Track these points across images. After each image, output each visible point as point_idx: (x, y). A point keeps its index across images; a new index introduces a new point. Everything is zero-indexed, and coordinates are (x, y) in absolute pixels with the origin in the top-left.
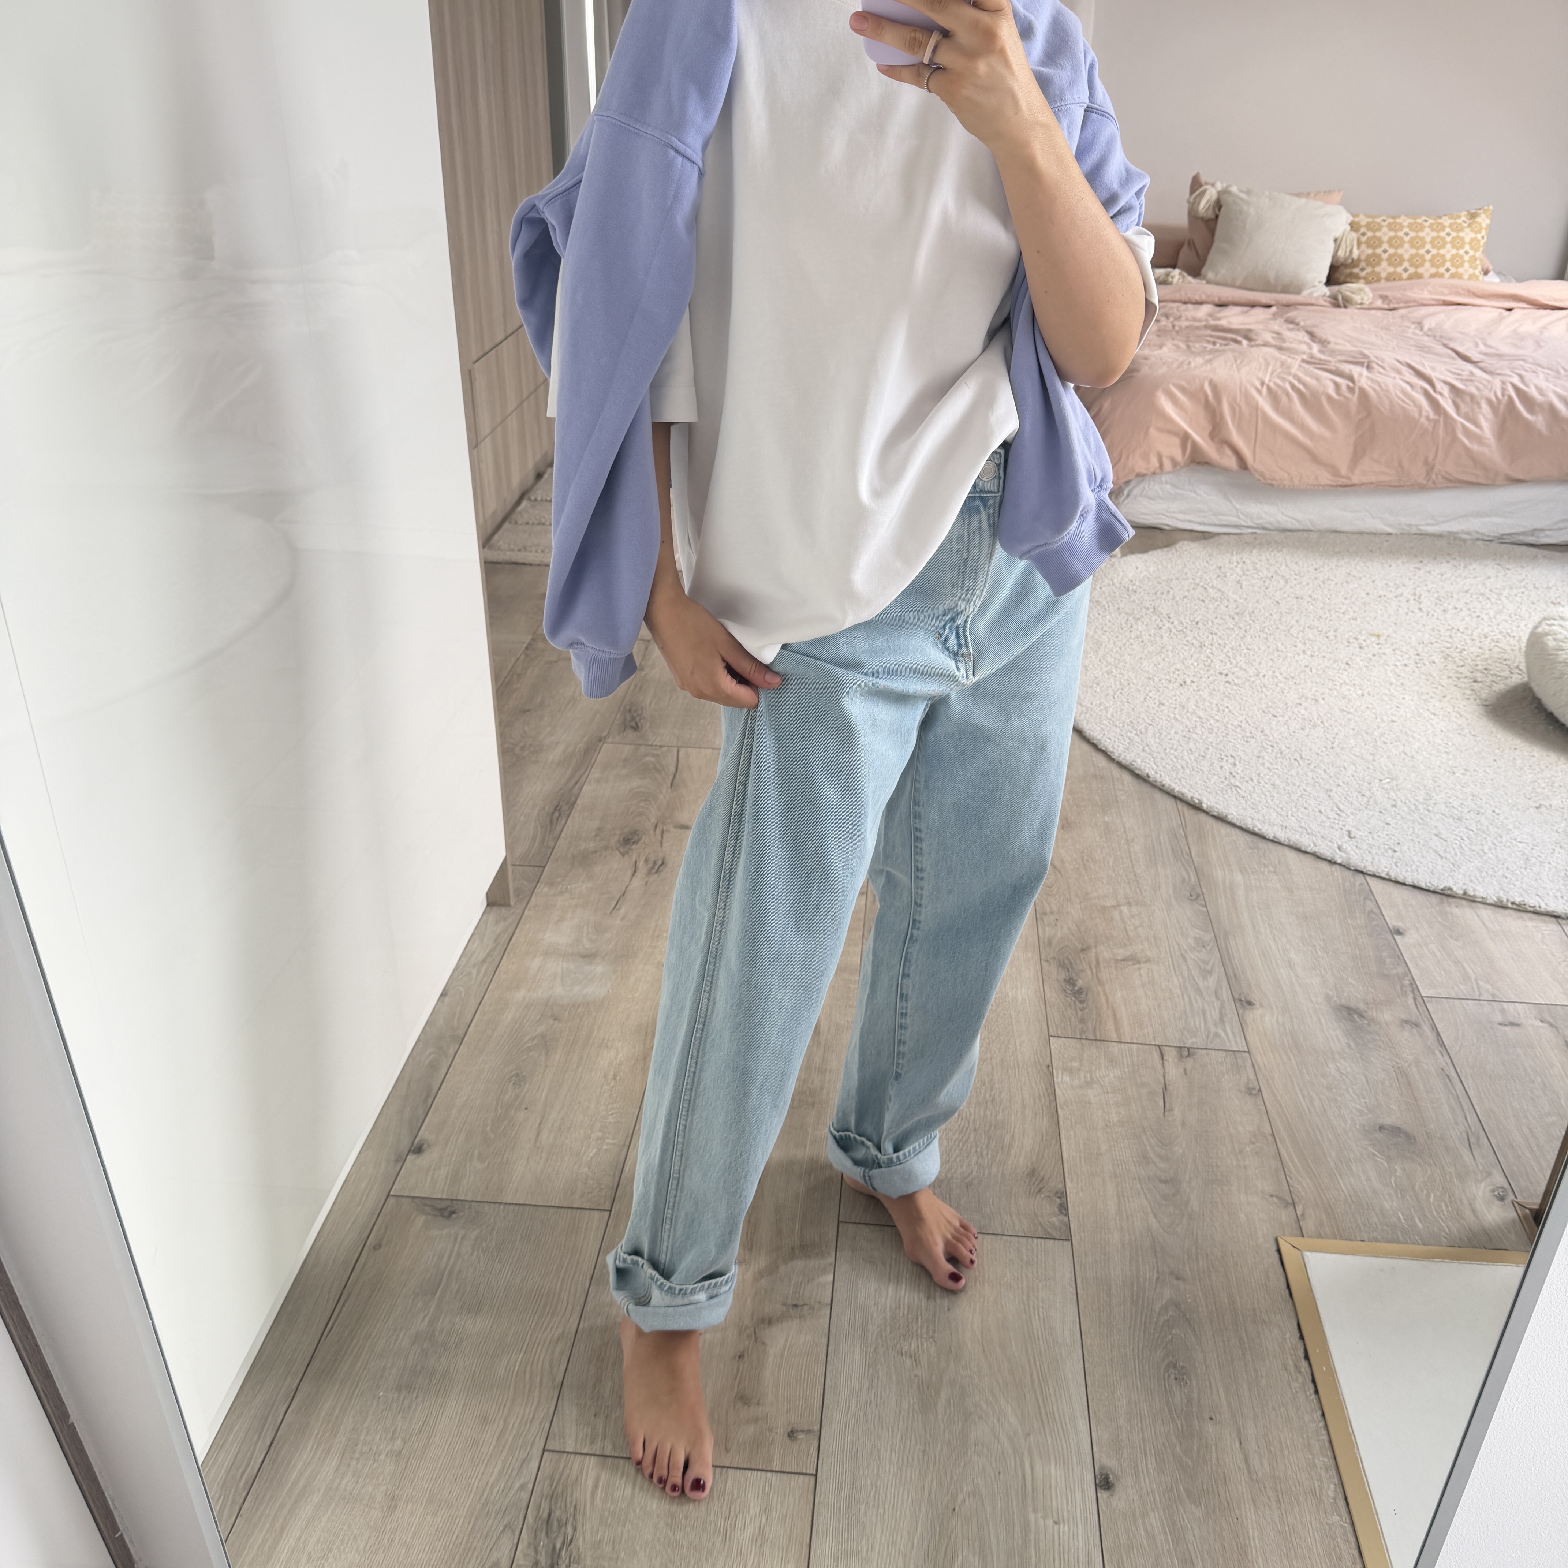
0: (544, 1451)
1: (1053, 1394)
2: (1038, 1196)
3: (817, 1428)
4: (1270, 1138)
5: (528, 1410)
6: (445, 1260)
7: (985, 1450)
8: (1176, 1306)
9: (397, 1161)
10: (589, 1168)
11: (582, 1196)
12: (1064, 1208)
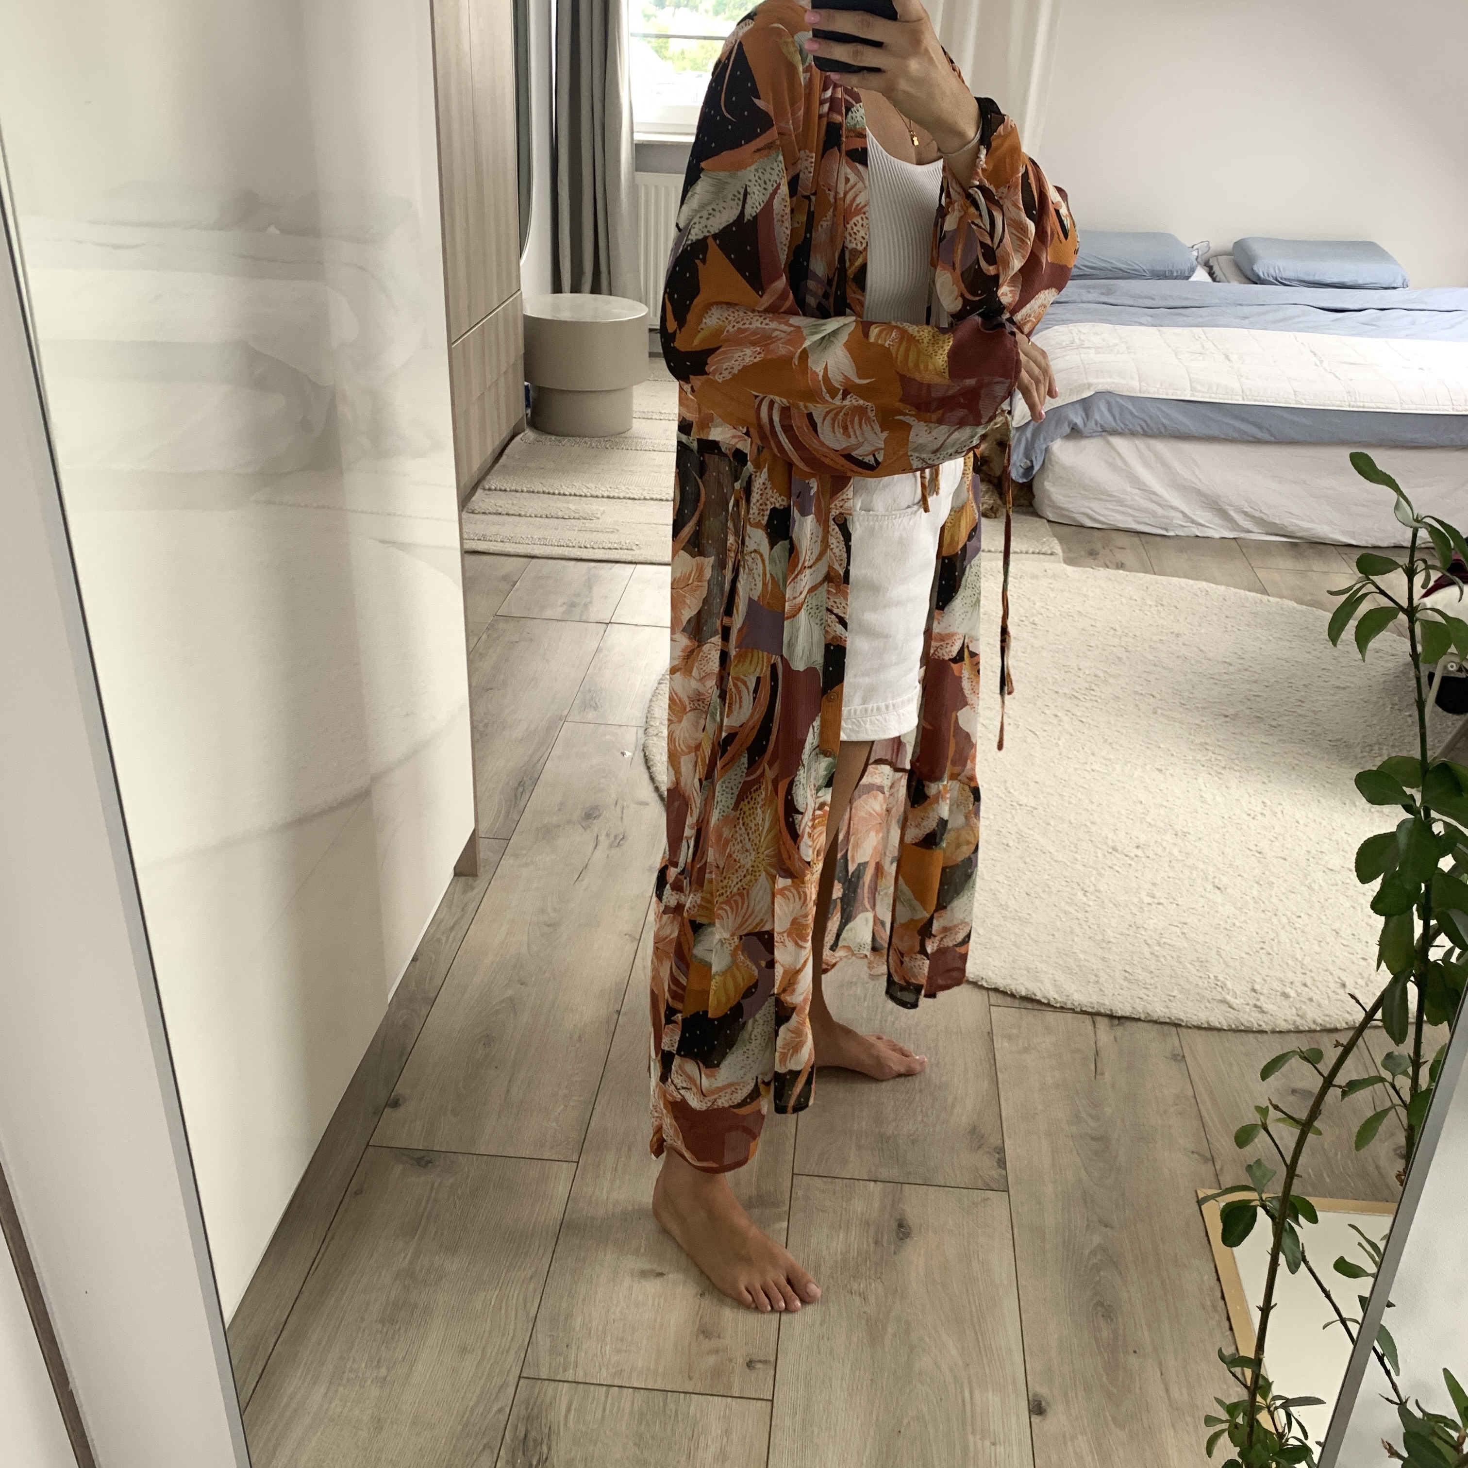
0: (520, 1377)
1: (990, 1329)
2: (979, 1152)
3: (773, 1358)
4: (1193, 1100)
5: (504, 1341)
6: (423, 1205)
7: (928, 1380)
8: (1104, 1251)
9: (374, 1113)
10: (557, 1123)
11: (552, 1148)
12: (1002, 1163)
